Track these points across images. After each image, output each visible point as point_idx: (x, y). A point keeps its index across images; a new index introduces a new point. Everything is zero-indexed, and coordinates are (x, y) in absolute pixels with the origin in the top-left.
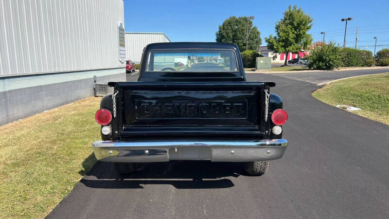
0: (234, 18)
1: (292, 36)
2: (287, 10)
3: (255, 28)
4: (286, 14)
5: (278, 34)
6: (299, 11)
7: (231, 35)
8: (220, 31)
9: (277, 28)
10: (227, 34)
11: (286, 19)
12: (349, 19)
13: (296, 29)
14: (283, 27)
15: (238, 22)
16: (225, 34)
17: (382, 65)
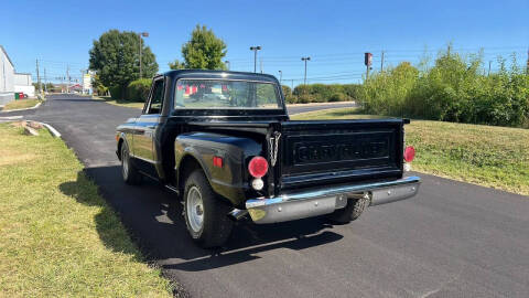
0: (116, 32)
1: (204, 63)
2: (196, 30)
3: (147, 49)
4: (195, 35)
5: (187, 60)
6: (209, 33)
7: (114, 55)
8: (96, 49)
9: (185, 52)
10: (109, 54)
11: (193, 42)
12: (258, 48)
13: (208, 54)
14: (192, 51)
15: (123, 38)
16: (105, 54)
17: (303, 102)
